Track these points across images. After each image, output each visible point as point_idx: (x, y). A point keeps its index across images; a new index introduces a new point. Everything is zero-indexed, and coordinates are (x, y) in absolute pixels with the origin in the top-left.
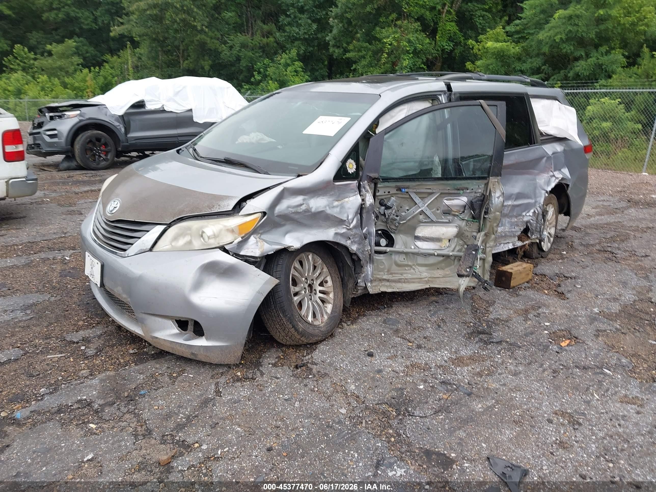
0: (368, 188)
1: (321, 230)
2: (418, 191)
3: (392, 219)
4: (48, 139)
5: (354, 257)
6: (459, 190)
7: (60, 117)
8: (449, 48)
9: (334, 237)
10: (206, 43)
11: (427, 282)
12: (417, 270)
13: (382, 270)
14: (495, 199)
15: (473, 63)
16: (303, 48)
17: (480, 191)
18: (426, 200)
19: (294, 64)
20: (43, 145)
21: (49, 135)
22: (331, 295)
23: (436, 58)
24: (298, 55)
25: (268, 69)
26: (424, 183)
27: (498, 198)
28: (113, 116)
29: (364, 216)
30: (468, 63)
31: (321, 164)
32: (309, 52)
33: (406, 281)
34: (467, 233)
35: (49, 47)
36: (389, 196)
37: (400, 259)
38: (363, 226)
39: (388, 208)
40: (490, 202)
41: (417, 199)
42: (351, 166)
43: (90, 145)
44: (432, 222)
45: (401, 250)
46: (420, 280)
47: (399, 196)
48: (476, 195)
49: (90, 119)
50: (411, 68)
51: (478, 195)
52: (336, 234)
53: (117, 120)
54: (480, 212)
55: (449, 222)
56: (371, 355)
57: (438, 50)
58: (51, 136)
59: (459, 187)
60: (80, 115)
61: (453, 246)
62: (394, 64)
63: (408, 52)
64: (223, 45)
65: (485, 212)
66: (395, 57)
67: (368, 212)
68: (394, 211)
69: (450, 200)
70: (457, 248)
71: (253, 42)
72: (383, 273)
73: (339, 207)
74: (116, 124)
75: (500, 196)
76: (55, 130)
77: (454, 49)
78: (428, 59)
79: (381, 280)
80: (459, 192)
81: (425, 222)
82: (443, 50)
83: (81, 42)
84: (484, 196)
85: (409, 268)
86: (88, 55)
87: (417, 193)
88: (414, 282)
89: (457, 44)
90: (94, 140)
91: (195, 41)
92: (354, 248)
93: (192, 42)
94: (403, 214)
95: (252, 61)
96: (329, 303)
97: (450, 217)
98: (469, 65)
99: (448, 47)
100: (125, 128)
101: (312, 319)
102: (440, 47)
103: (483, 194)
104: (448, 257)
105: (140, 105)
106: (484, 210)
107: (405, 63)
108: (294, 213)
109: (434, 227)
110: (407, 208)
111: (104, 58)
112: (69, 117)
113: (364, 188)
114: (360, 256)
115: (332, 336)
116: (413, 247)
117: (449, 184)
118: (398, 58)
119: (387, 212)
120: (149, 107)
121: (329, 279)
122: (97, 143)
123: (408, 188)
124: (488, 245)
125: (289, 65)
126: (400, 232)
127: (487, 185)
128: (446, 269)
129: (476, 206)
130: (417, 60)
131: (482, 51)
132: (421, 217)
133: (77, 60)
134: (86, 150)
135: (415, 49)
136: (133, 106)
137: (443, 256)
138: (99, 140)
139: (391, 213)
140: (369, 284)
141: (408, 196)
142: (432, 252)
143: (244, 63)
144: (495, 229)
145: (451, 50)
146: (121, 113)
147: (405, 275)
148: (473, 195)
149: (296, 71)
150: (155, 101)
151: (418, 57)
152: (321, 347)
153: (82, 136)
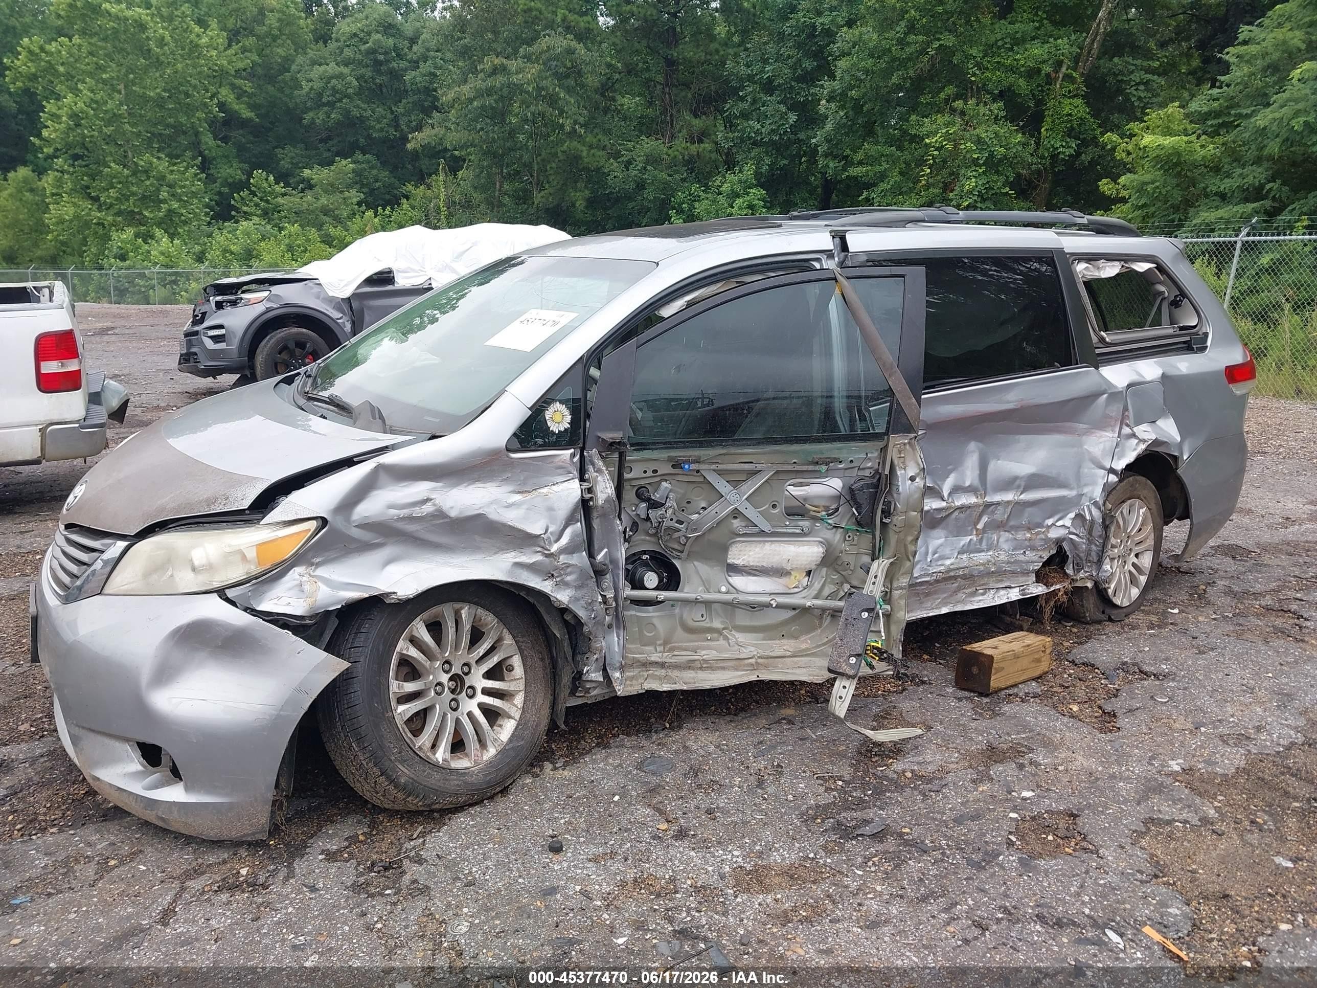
0: (600, 463)
1: (479, 557)
2: (721, 467)
3: (668, 528)
4: (210, 344)
5: (568, 617)
6: (817, 463)
7: (234, 303)
8: (1068, 152)
9: (510, 572)
10: (580, 158)
11: (755, 667)
12: (732, 641)
13: (651, 642)
14: (904, 483)
15: (1115, 180)
16: (768, 161)
17: (869, 465)
18: (744, 487)
19: (748, 194)
20: (201, 357)
21: (211, 337)
22: (519, 700)
23: (1039, 172)
24: (757, 174)
25: (697, 205)
26: (733, 450)
27: (912, 479)
28: (331, 300)
29: (596, 524)
30: (1105, 181)
31: (483, 412)
32: (781, 169)
33: (706, 666)
34: (846, 558)
35: (307, 172)
36: (658, 479)
37: (694, 617)
38: (596, 547)
39: (654, 505)
40: (894, 488)
41: (722, 486)
42: (558, 417)
43: (285, 356)
44: (762, 533)
45: (692, 596)
46: (738, 663)
47: (680, 478)
48: (861, 473)
49: (287, 305)
50: (980, 195)
51: (867, 473)
52: (518, 565)
53: (338, 307)
54: (873, 511)
55: (803, 534)
56: (556, 849)
57: (1042, 157)
58: (216, 339)
59: (817, 457)
60: (268, 299)
61: (817, 586)
62: (947, 187)
63: (975, 162)
64: (612, 160)
65: (883, 512)
66: (951, 175)
67: (604, 516)
68: (670, 512)
69: (801, 485)
70: (827, 592)
71: (670, 152)
72: (651, 648)
73: (525, 507)
74: (335, 314)
75: (918, 474)
76: (221, 327)
77: (1078, 154)
78: (1019, 175)
79: (646, 665)
80: (817, 468)
81: (745, 535)
82: (1054, 157)
83: (369, 162)
84: (880, 474)
85: (715, 635)
86: (378, 184)
87: (720, 473)
88: (723, 668)
89: (1084, 144)
90: (292, 345)
91: (560, 154)
92: (563, 597)
93: (555, 155)
94: (695, 517)
95: (668, 191)
96: (510, 717)
97: (805, 524)
98: (1105, 186)
99: (1067, 148)
100: (353, 323)
101: (448, 755)
102: (1048, 149)
103: (877, 471)
104: (805, 610)
105: (383, 278)
106: (880, 507)
107: (970, 184)
108: (403, 519)
109: (767, 545)
110: (703, 505)
111: (404, 190)
112: (249, 303)
113: (593, 464)
114: (582, 614)
115: (504, 791)
116: (723, 589)
117: (795, 452)
118: (955, 175)
119: (654, 514)
120: (402, 282)
121: (517, 661)
122: (298, 351)
123: (697, 461)
124: (895, 585)
125: (738, 196)
126: (691, 556)
127: (884, 450)
128: (803, 638)
129: (863, 498)
130: (995, 178)
131: (1134, 156)
132: (736, 523)
133: (355, 196)
134: (276, 364)
135: (991, 155)
136: (369, 281)
137: (794, 609)
138: (301, 345)
139: (663, 517)
140: (617, 675)
141: (702, 480)
142: (765, 599)
143: (650, 193)
144: (911, 548)
145: (1070, 156)
146: (347, 293)
147: (704, 652)
148: (854, 473)
149: (751, 207)
150: (413, 270)
151: (997, 172)
152: (462, 820)
153: (270, 339)
